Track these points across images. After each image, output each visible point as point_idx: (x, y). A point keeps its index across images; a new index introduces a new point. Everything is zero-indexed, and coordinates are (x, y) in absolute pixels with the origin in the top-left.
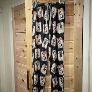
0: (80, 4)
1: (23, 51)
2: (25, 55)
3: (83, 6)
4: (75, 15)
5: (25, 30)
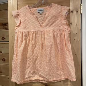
0: (77, 12)
3: (81, 14)
4: (71, 24)
5: (2, 39)
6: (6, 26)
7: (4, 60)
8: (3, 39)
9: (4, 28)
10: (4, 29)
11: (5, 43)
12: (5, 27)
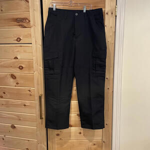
1: (13, 77)
2: (17, 83)
3: (116, 16)
4: (106, 26)
5: (17, 40)
6: (23, 22)
7: (21, 68)
8: (19, 39)
9: (19, 25)
10: (19, 27)
11: (21, 46)
12: (21, 23)
